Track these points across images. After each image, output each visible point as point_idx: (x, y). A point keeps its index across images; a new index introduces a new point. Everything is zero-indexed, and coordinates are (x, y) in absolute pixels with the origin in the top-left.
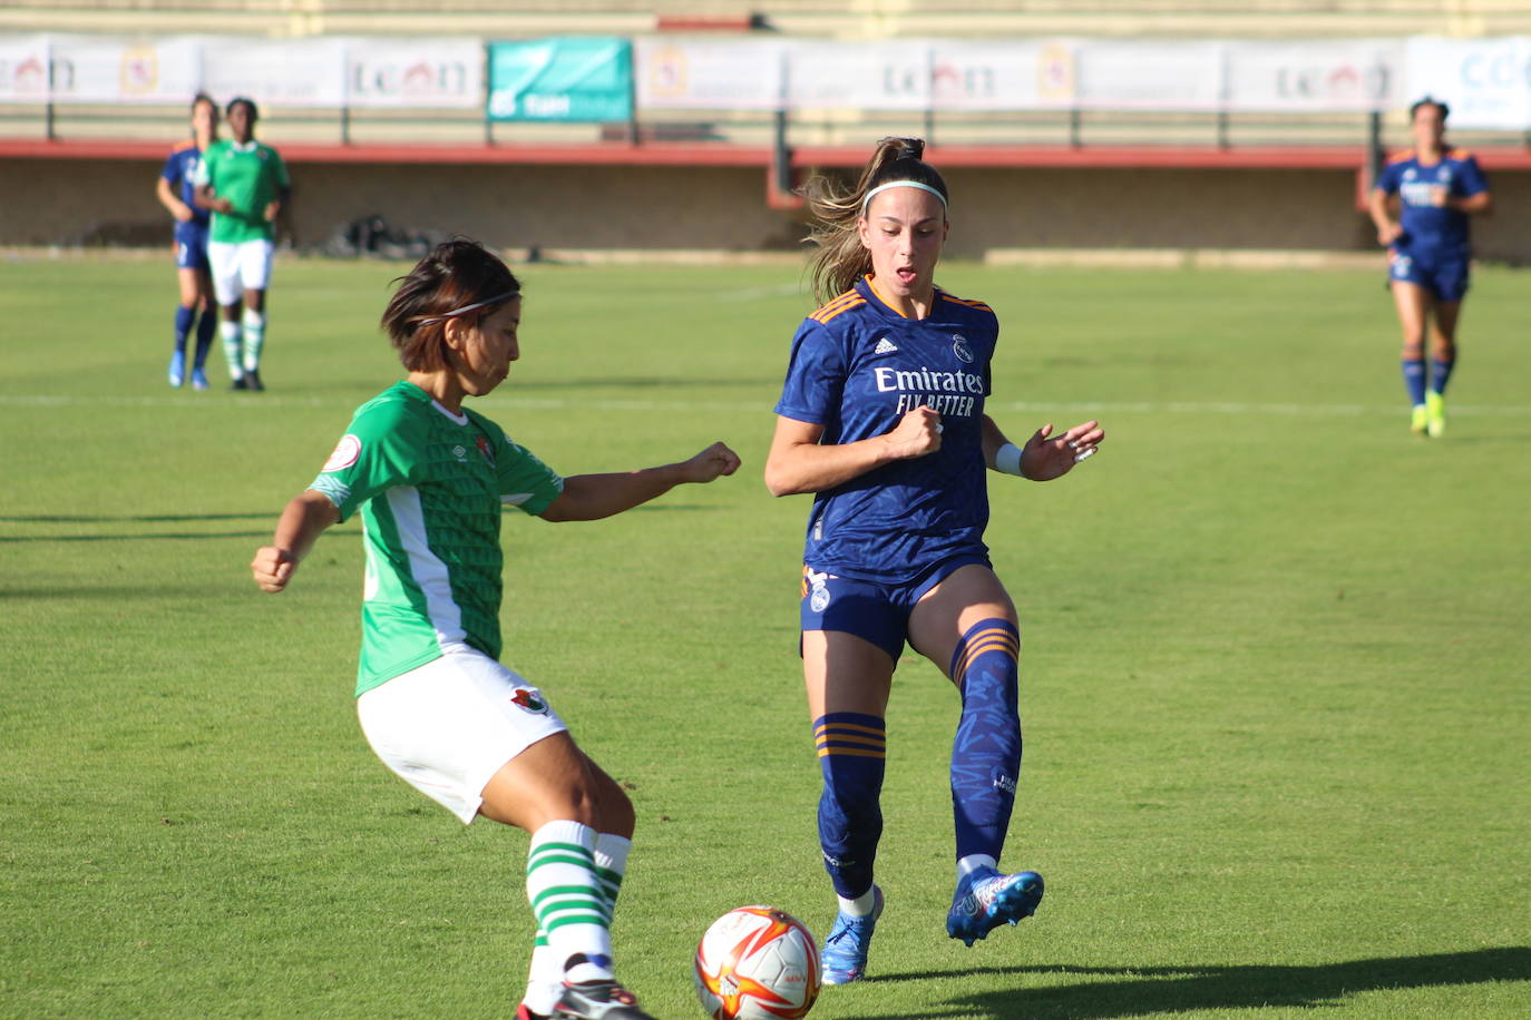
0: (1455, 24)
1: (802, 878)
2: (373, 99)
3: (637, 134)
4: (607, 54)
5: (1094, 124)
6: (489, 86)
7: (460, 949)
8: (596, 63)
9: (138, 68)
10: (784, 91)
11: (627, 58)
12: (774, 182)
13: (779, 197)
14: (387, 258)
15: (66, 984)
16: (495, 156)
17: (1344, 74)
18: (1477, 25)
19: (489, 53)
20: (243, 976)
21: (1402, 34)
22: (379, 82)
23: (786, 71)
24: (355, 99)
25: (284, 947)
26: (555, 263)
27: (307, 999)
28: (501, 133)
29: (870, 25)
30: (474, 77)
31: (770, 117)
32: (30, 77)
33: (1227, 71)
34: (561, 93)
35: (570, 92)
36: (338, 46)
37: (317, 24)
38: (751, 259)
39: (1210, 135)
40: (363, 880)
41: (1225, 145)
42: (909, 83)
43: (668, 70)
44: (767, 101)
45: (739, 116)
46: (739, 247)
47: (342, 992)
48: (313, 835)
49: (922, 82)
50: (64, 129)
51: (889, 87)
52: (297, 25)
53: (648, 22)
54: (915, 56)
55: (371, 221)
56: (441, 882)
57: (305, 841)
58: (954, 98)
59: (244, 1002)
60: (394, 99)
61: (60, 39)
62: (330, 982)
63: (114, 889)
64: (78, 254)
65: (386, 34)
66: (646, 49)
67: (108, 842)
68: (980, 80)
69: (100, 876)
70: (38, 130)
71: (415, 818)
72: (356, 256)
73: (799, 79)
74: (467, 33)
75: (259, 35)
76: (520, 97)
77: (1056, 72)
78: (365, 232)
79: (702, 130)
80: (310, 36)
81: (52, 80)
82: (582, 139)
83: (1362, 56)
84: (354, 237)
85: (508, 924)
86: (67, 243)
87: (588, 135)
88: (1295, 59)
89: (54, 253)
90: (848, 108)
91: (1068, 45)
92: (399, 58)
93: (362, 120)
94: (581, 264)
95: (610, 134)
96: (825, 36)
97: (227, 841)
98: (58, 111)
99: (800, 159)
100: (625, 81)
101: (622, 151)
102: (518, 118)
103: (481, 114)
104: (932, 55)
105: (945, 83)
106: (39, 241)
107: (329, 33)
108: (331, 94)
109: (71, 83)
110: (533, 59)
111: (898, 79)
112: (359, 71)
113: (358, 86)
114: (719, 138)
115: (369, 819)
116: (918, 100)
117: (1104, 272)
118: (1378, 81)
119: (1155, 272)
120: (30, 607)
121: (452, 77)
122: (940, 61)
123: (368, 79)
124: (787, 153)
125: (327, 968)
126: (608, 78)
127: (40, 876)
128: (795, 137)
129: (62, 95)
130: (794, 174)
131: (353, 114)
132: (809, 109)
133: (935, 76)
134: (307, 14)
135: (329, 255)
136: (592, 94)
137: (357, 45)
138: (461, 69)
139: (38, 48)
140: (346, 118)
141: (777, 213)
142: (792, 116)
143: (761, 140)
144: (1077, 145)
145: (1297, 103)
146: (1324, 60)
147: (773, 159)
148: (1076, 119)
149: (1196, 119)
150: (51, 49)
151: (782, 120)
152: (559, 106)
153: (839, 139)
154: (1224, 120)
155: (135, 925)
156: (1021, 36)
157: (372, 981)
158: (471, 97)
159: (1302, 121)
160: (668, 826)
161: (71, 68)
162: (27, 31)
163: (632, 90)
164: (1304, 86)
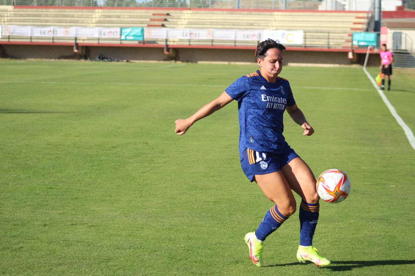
0: (271, 28)
1: (174, 158)
2: (103, 37)
3: (144, 42)
4: (139, 30)
5: (215, 42)
6: (121, 35)
7: (122, 168)
8: (138, 31)
9: (67, 32)
10: (167, 36)
11: (143, 31)
12: (165, 50)
13: (166, 52)
14: (105, 61)
15: (61, 173)
16: (121, 45)
17: (254, 35)
18: (274, 28)
19: (121, 29)
20: (88, 172)
21: (263, 29)
22: (104, 34)
23: (167, 33)
24: (100, 37)
25: (95, 168)
26: (131, 62)
27: (99, 176)
28: (123, 42)
29: (181, 26)
30: (119, 33)
31: (165, 40)
32: (50, 33)
33: (236, 34)
34: (132, 36)
35: (134, 36)
36: (97, 28)
37: (94, 25)
38: (161, 62)
39: (233, 44)
40: (106, 158)
41: (235, 46)
42: (186, 35)
43: (149, 33)
44: (164, 37)
45: (160, 40)
46: (159, 60)
47: (104, 175)
48: (98, 150)
49: (188, 35)
50: (55, 41)
51: (183, 36)
52: (91, 25)
53: (146, 25)
54: (188, 31)
55: (102, 56)
56: (118, 158)
57: (97, 151)
58: (194, 38)
59: (89, 176)
60: (106, 37)
61: (55, 27)
62: (102, 173)
63: (68, 158)
64: (57, 60)
65: (105, 27)
66: (145, 29)
67: (67, 151)
68: (197, 35)
69: (65, 156)
70: (51, 41)
71: (114, 148)
72: (100, 61)
73: (169, 34)
74: (118, 27)
75: (85, 27)
76: (126, 36)
77: (209, 34)
78: (101, 57)
79: (154, 42)
80: (93, 27)
81: (53, 33)
82: (135, 43)
83: (257, 32)
84: (99, 58)
85: (129, 165)
86: (55, 58)
87: (136, 42)
88: (246, 33)
89: (53, 60)
90: (177, 39)
91: (211, 30)
92: (107, 30)
93: (101, 40)
94: (135, 62)
95: (140, 42)
96: (174, 28)
97: (85, 151)
98: (54, 38)
99: (169, 47)
100: (142, 34)
101: (141, 45)
102: (126, 40)
103: (120, 39)
104: (190, 31)
105: (192, 35)
106: (51, 58)
107: (96, 26)
108: (96, 36)
109: (56, 34)
110: (128, 30)
111: (185, 35)
112: (101, 32)
113: (101, 35)
114: (157, 43)
115: (107, 148)
116: (188, 38)
117: (216, 65)
118: (259, 36)
119: (224, 65)
120: (52, 114)
121: (115, 33)
122: (191, 32)
123: (102, 33)
124: (167, 46)
125: (101, 171)
126: (140, 34)
127: (56, 156)
128: (168, 43)
129: (55, 36)
130: (168, 49)
131: (100, 39)
132: (171, 39)
133: (191, 34)
134: (93, 23)
135: (96, 60)
136: (137, 36)
137: (101, 28)
138: (117, 32)
139: (51, 28)
140: (99, 39)
141: (166, 55)
142: (168, 40)
143: (163, 44)
144: (212, 45)
145: (247, 39)
146: (250, 33)
147: (165, 47)
148: (212, 41)
149: (231, 41)
150: (53, 28)
151: (167, 41)
152: (132, 38)
153: (175, 44)
154: (235, 42)
155: (71, 164)
156: (204, 28)
157: (109, 173)
158: (118, 36)
159: (247, 42)
160: (153, 150)
161: (56, 31)
162: (50, 26)
163: (143, 36)
164: (248, 37)
